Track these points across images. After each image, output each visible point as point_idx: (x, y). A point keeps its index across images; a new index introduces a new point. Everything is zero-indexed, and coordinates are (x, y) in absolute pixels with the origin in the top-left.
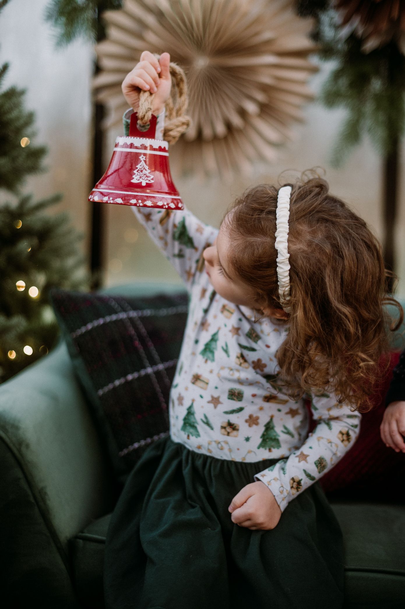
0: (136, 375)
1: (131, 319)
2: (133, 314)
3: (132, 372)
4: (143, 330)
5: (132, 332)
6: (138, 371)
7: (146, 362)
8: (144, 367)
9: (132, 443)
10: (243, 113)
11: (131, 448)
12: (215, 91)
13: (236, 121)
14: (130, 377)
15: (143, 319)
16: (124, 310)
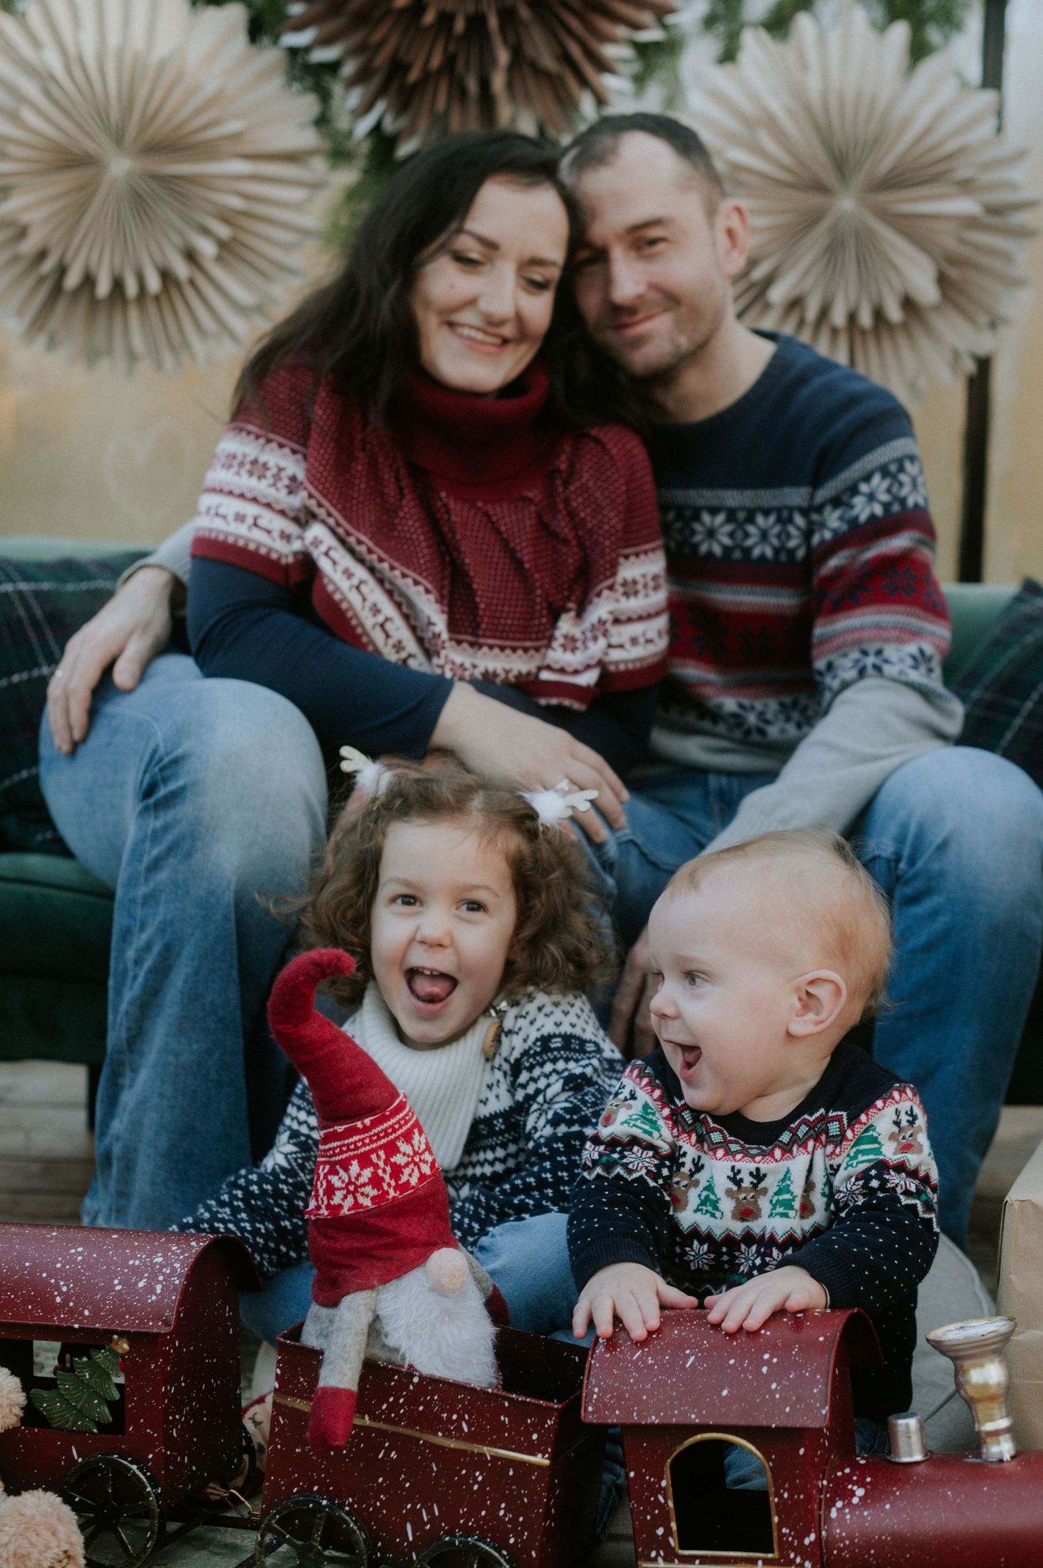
0: (25, 676)
1: (21, 594)
2: (24, 586)
3: (21, 671)
4: (39, 613)
5: (21, 612)
6: (30, 669)
7: (41, 659)
8: (39, 666)
9: (18, 771)
10: (191, 256)
11: (16, 778)
12: (149, 218)
13: (181, 269)
14: (16, 678)
15: (38, 594)
16: (10, 579)
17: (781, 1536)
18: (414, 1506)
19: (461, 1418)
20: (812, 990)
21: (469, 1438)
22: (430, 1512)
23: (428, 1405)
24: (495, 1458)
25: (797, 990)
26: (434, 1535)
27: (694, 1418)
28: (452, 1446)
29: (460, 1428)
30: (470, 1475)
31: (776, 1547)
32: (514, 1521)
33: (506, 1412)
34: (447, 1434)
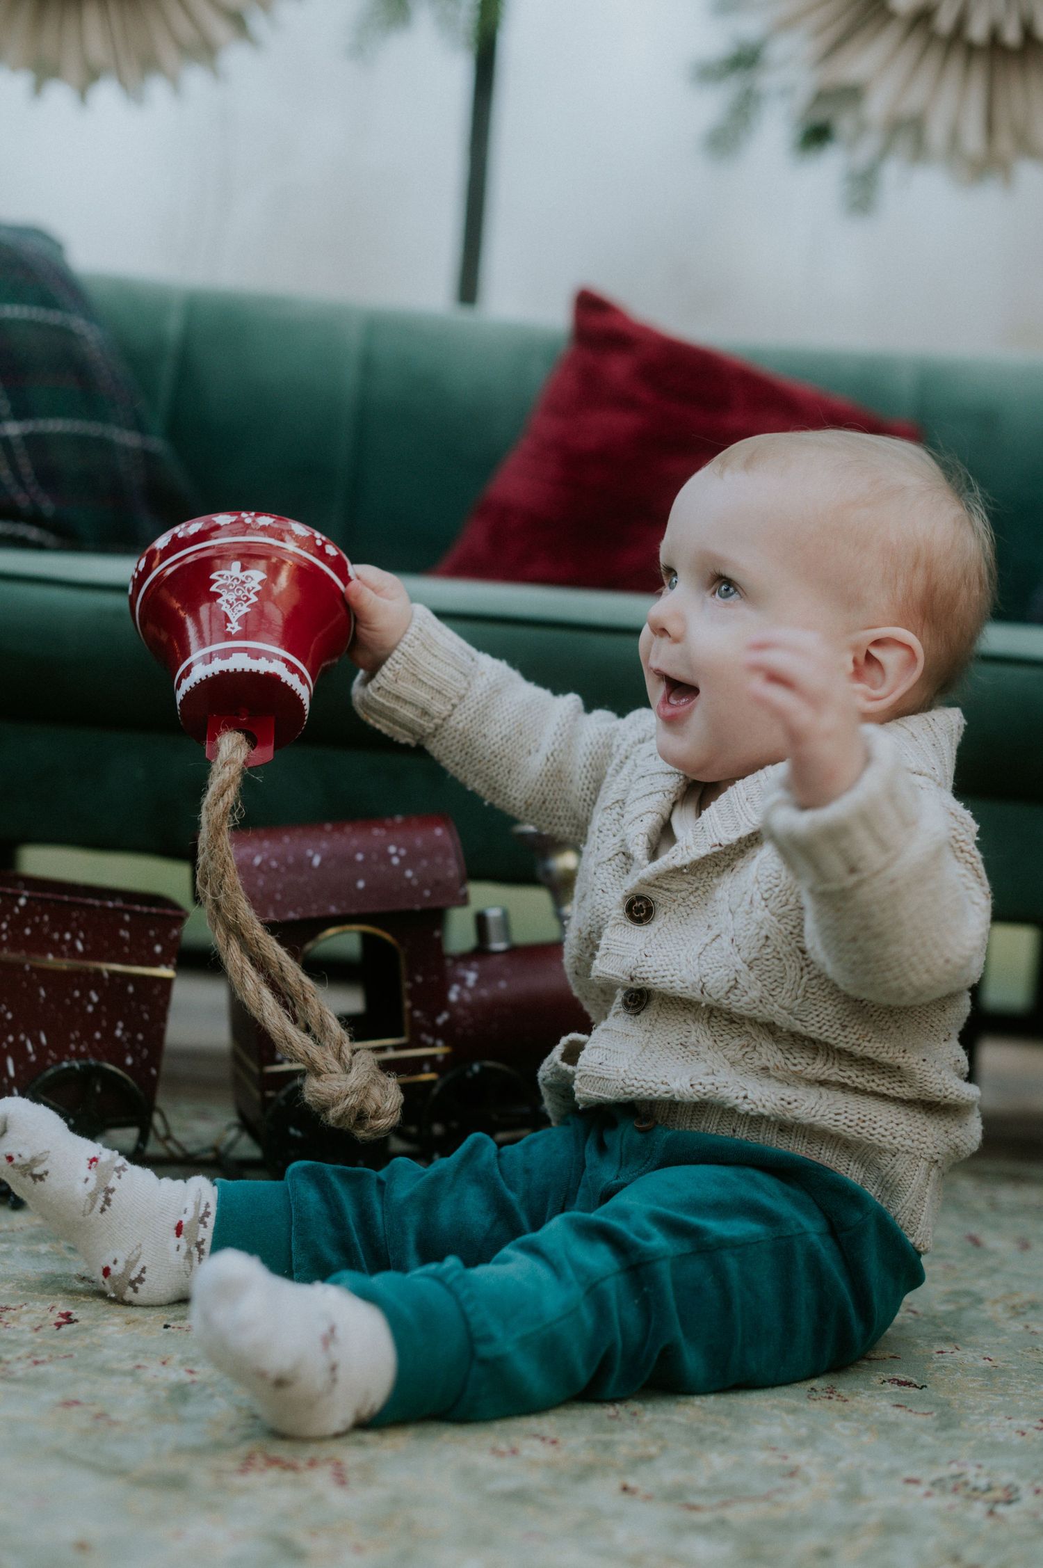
17: (412, 1018)
18: (16, 1038)
19: (75, 936)
20: (875, 652)
21: (85, 956)
22: (36, 1042)
23: (35, 927)
24: (113, 974)
25: (855, 648)
26: (41, 1065)
27: (333, 910)
28: (65, 967)
29: (73, 948)
30: (85, 997)
31: (407, 1029)
32: (132, 1040)
33: (127, 926)
34: (59, 954)
